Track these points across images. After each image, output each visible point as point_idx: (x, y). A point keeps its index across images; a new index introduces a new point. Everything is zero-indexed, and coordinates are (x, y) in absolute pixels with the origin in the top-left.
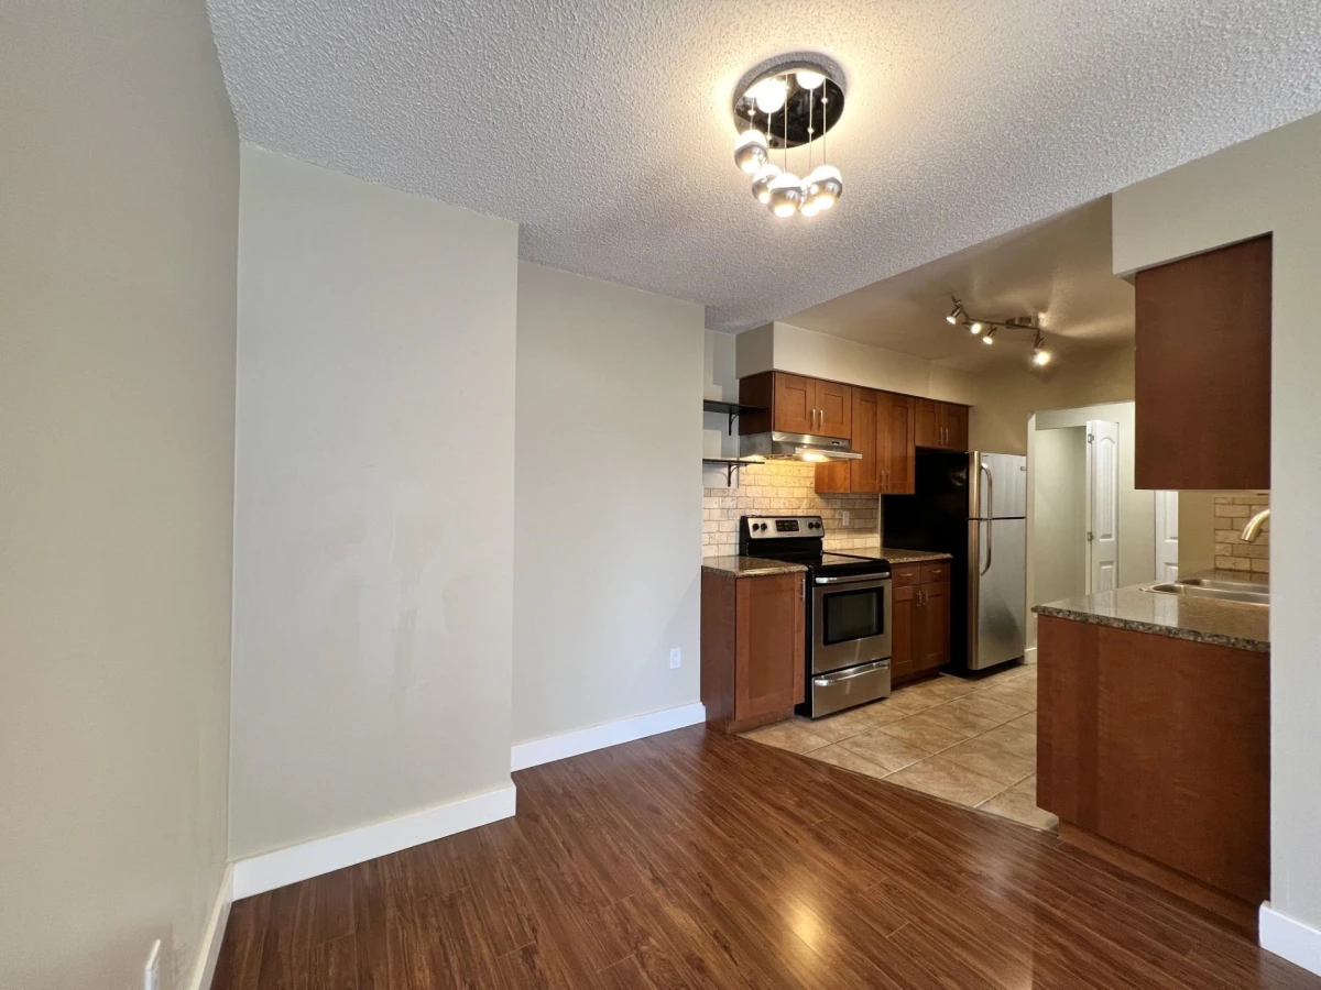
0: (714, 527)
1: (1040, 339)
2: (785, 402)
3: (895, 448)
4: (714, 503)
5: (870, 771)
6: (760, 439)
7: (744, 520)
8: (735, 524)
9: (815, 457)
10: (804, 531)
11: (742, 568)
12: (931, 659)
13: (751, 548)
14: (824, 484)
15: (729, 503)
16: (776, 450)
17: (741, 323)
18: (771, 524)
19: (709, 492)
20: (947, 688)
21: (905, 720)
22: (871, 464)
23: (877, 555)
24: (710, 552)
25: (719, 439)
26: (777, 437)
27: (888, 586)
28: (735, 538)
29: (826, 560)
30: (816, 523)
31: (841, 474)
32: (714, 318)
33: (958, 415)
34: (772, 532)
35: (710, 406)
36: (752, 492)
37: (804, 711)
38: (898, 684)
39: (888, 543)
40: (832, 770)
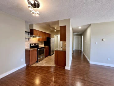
0: (27, 45)
1: (55, 29)
2: (35, 32)
3: (45, 37)
4: (27, 42)
5: (43, 66)
6: (32, 36)
7: (30, 44)
8: (29, 45)
9: (38, 38)
10: (37, 45)
11: (30, 49)
12: (48, 55)
13: (31, 47)
14: (39, 40)
15: (29, 42)
16: (34, 37)
17: (30, 24)
18: (33, 44)
19: (26, 41)
20: (49, 57)
21: (46, 60)
22: (43, 38)
23: (43, 46)
24: (26, 48)
25: (27, 35)
26: (34, 36)
27: (44, 49)
29: (39, 47)
30: (38, 44)
32: (26, 22)
33: (50, 35)
34: (34, 45)
35: (26, 32)
36: (31, 41)
37: (37, 62)
38: (45, 57)
40: (40, 67)
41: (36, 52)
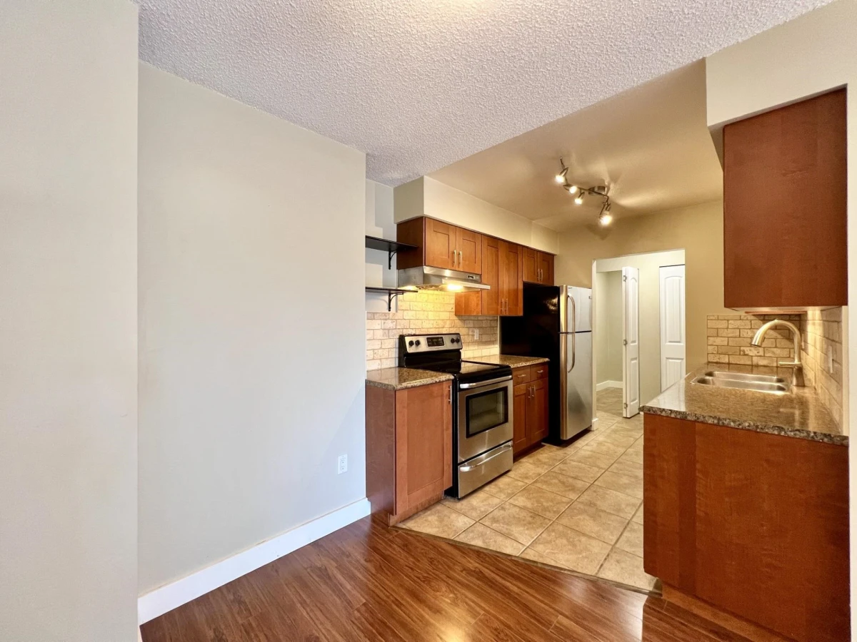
0: (377, 345)
2: (434, 244)
3: (511, 281)
4: (377, 324)
6: (413, 272)
7: (402, 338)
8: (393, 343)
9: (456, 287)
10: (448, 345)
11: (402, 379)
12: (537, 435)
13: (409, 361)
14: (462, 309)
15: (389, 324)
16: (426, 282)
17: (398, 175)
18: (423, 340)
19: (372, 316)
22: (496, 294)
23: (496, 361)
24: (374, 366)
25: (381, 271)
26: (427, 270)
27: (510, 385)
28: (394, 353)
29: (465, 368)
30: (456, 339)
31: (474, 300)
33: (548, 260)
34: (424, 347)
35: (372, 242)
36: (408, 315)
37: (452, 493)
38: (518, 457)
39: (504, 352)
41: (443, 407)
